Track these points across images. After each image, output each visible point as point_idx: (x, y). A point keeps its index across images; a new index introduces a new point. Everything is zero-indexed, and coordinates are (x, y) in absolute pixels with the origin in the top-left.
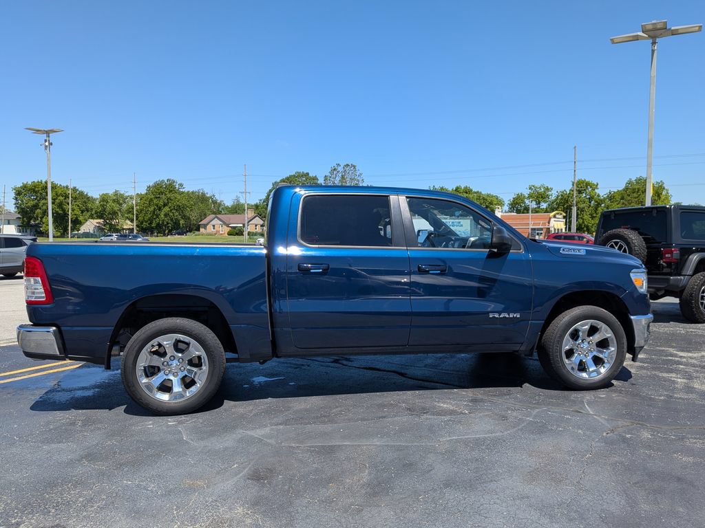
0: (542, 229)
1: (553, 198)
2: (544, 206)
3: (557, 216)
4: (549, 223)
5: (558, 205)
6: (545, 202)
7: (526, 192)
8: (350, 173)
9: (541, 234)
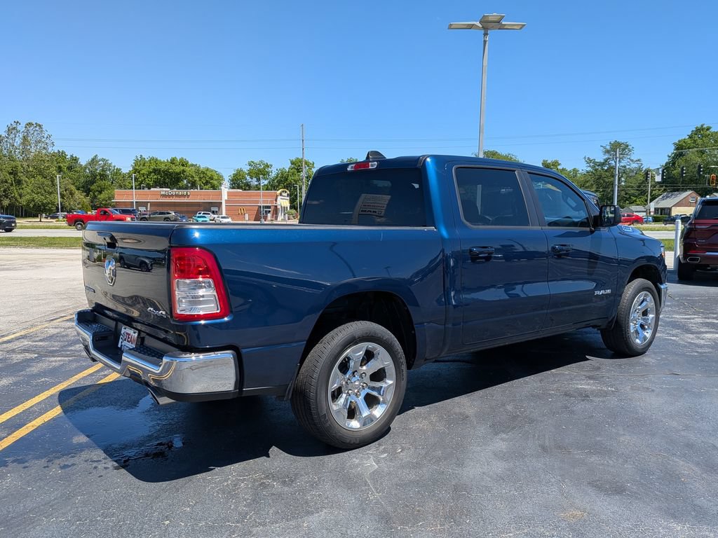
0: (269, 207)
1: (273, 175)
2: (264, 182)
3: (283, 194)
4: (276, 201)
5: (279, 182)
6: (265, 179)
7: (246, 169)
8: (35, 134)
9: (269, 211)
